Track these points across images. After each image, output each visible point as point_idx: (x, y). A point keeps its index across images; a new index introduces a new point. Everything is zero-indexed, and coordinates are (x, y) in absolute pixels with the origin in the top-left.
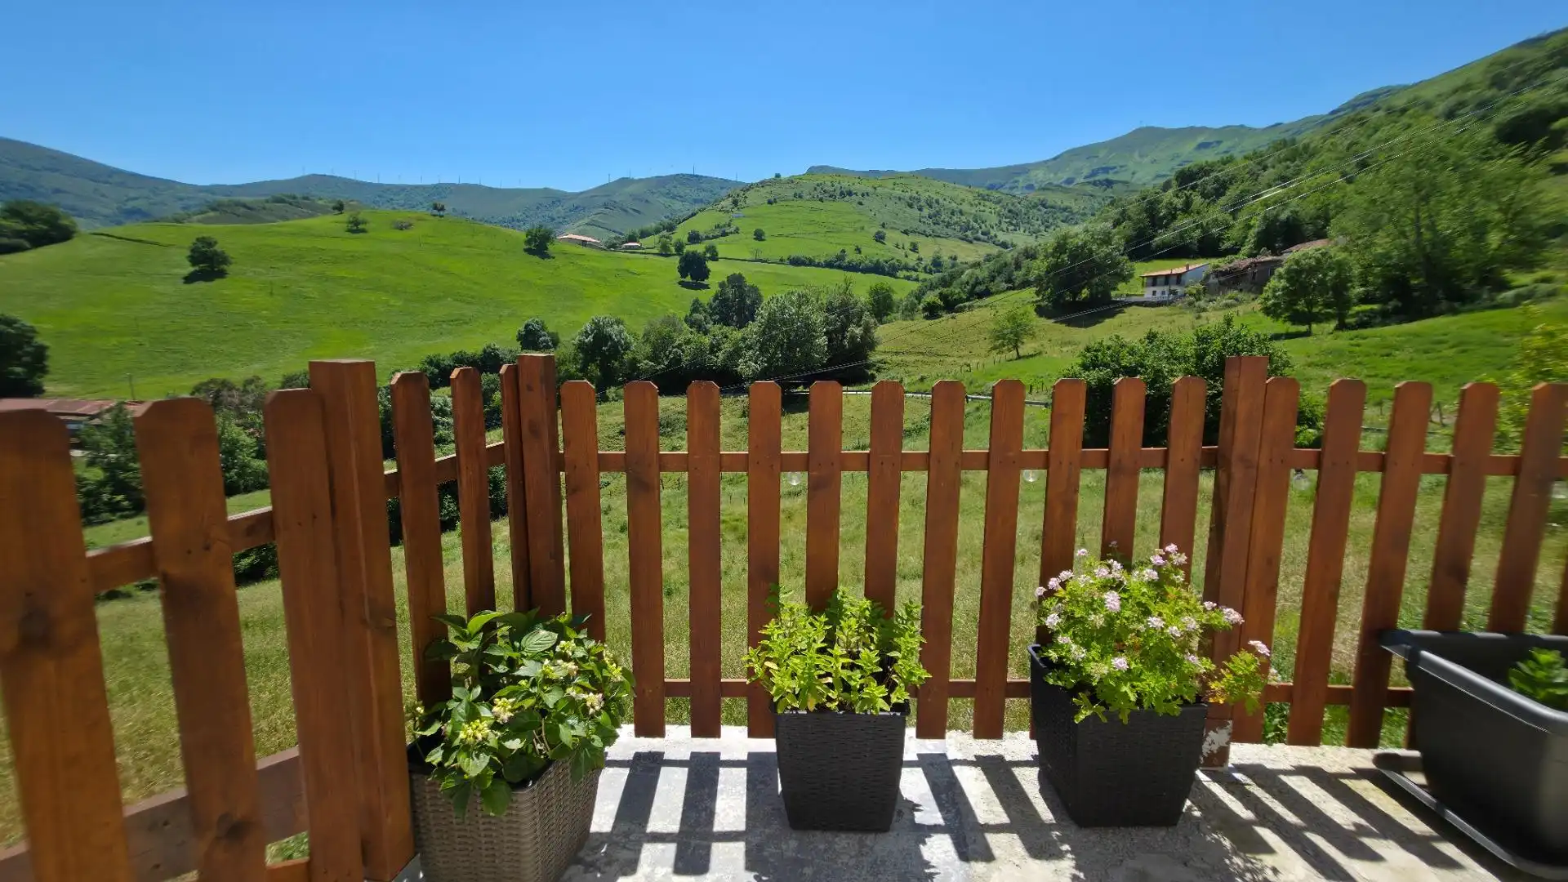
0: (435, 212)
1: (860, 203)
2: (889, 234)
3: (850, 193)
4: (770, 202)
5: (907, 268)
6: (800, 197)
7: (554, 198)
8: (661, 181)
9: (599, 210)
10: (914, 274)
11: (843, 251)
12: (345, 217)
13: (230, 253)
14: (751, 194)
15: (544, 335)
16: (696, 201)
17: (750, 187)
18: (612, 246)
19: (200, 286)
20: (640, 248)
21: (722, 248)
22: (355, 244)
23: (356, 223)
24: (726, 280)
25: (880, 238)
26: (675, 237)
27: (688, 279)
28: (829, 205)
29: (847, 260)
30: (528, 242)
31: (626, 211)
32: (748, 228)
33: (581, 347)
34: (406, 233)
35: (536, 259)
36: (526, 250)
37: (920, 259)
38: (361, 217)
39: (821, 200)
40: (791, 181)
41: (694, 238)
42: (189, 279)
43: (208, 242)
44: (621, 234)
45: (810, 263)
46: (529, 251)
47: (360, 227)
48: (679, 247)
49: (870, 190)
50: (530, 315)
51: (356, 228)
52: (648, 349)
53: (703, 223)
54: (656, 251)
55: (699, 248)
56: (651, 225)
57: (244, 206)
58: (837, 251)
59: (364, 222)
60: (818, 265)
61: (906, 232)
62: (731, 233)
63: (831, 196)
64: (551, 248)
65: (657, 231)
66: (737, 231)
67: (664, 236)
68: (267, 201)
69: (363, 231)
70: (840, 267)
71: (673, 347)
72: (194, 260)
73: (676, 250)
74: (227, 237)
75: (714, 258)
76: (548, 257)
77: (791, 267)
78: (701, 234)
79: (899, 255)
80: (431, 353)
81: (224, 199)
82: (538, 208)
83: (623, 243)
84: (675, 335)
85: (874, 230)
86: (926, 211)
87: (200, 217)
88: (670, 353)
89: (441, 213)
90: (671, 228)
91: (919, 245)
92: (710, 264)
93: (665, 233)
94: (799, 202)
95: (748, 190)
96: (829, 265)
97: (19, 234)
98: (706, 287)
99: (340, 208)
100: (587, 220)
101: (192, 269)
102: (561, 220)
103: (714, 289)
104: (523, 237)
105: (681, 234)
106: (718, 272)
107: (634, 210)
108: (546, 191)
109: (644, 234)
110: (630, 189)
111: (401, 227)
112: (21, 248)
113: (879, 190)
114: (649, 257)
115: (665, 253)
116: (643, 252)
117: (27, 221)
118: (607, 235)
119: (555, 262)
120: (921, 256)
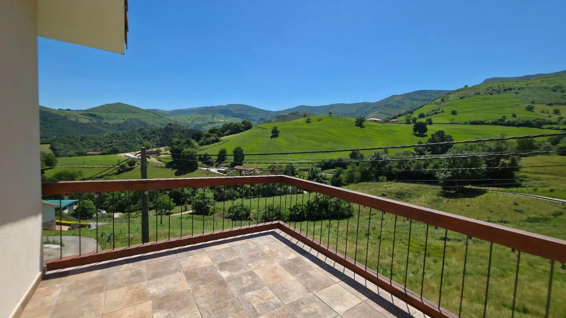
1: (517, 93)
2: (536, 106)
3: (510, 89)
4: (461, 98)
5: (550, 123)
6: (479, 94)
7: (366, 105)
8: (408, 95)
9: (383, 108)
11: (504, 117)
12: (306, 118)
13: (280, 131)
14: (451, 97)
15: (358, 154)
16: (424, 101)
17: (450, 93)
18: (386, 121)
19: (273, 139)
20: (397, 121)
21: (434, 119)
22: (308, 126)
23: (308, 120)
24: (435, 133)
25: (530, 109)
26: (413, 116)
27: (417, 133)
28: (495, 96)
29: (506, 121)
30: (356, 122)
31: (393, 107)
32: (448, 110)
34: (321, 122)
35: (359, 128)
36: (355, 125)
37: (561, 118)
38: (309, 118)
40: (473, 88)
41: (422, 116)
42: (272, 137)
43: (276, 128)
44: (390, 115)
45: (482, 123)
46: (357, 125)
47: (309, 121)
48: (414, 120)
49: (524, 86)
50: (354, 147)
51: (308, 121)
53: (425, 110)
54: (404, 122)
55: (423, 120)
56: (403, 111)
57: (284, 116)
58: (500, 117)
59: (310, 120)
60: (488, 124)
61: (550, 105)
62: (439, 113)
63: (497, 92)
64: (364, 124)
65: (405, 114)
66: (443, 112)
67: (407, 116)
68: (289, 115)
69: (310, 122)
70: (501, 125)
72: (272, 132)
73: (413, 121)
74: (280, 126)
75: (431, 123)
76: (364, 127)
77: (471, 126)
78: (425, 114)
79: (545, 117)
82: (361, 109)
83: (392, 120)
85: (526, 105)
89: (331, 115)
90: (411, 113)
91: (560, 111)
92: (428, 127)
94: (478, 96)
95: (450, 94)
96: (494, 124)
97: (243, 127)
98: (426, 136)
99: (305, 116)
100: (378, 112)
101: (272, 135)
102: (368, 112)
103: (430, 137)
104: (354, 120)
105: (416, 115)
106: (431, 130)
109: (400, 116)
110: (397, 99)
111: (320, 120)
112: (244, 131)
113: (530, 85)
114: (401, 124)
115: (408, 122)
116: (399, 122)
117: (245, 125)
118: (385, 117)
119: (364, 129)
120: (561, 116)
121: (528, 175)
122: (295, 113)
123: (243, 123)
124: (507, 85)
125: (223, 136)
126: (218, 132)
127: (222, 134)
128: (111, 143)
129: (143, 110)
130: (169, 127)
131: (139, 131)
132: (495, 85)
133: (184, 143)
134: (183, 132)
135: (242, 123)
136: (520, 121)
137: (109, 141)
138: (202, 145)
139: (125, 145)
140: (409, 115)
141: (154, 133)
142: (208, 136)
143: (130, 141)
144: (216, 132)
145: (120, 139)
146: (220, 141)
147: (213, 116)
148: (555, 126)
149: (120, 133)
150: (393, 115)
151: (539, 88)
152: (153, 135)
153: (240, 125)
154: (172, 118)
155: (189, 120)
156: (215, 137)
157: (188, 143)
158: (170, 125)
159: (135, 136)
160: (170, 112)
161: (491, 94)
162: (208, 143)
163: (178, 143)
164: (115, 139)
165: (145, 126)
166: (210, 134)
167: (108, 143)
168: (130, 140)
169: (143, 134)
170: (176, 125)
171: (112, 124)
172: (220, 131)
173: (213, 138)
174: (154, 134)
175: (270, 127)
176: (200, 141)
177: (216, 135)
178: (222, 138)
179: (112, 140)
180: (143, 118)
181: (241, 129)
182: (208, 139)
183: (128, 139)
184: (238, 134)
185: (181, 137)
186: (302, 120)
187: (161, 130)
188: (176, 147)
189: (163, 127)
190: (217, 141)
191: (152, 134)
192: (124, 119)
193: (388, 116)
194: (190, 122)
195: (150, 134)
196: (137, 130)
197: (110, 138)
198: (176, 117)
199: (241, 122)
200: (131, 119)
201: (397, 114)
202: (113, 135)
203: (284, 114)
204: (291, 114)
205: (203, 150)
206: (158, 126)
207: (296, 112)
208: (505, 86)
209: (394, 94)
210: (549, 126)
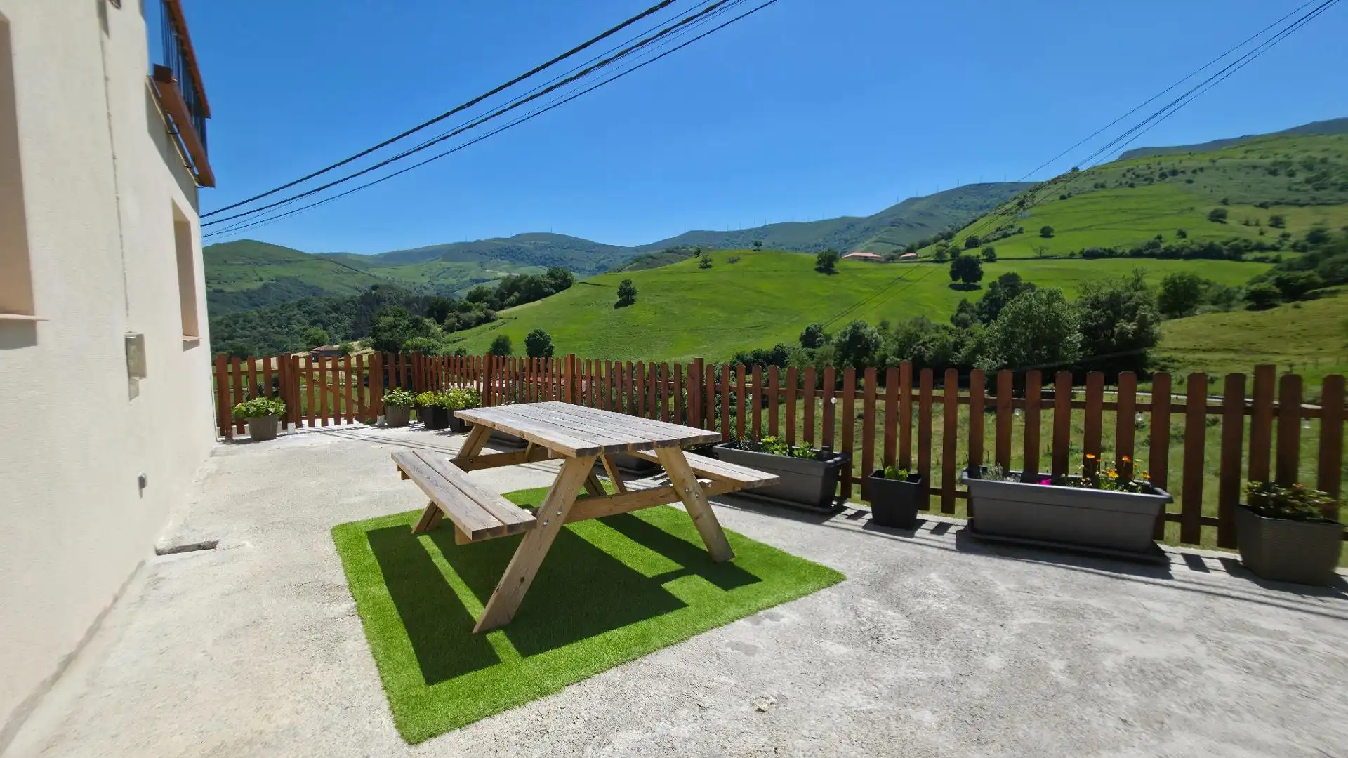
0: (756, 248)
1: (1190, 182)
2: (1232, 210)
3: (1174, 173)
4: (1063, 198)
5: (1260, 247)
6: (1103, 186)
7: (848, 224)
8: (944, 196)
9: (886, 228)
11: (1159, 237)
12: (699, 259)
13: (639, 289)
14: (1040, 196)
15: (820, 336)
16: (981, 208)
17: (1039, 187)
18: (890, 259)
19: (622, 309)
20: (917, 257)
21: (1001, 250)
22: (703, 276)
23: (706, 261)
24: (997, 280)
25: (1218, 217)
26: (951, 244)
27: (960, 282)
28: (1141, 190)
29: (1163, 246)
30: (819, 263)
31: (912, 226)
32: (1033, 226)
33: (840, 346)
34: (734, 266)
35: (824, 275)
36: (816, 270)
37: (1285, 236)
38: (708, 258)
40: (1091, 172)
41: (972, 243)
42: (617, 306)
43: (627, 283)
44: (901, 245)
45: (1110, 254)
46: (819, 270)
47: (709, 264)
48: (955, 252)
49: (1204, 165)
50: (812, 320)
51: (706, 265)
52: (895, 346)
53: (981, 230)
54: (932, 259)
55: (974, 252)
56: (931, 235)
57: (652, 257)
58: (1150, 237)
59: (711, 261)
60: (1122, 255)
61: (1263, 206)
62: (1014, 234)
63: (1146, 180)
64: (836, 266)
65: (936, 241)
66: (1020, 231)
67: (940, 246)
68: (663, 253)
69: (710, 266)
70: (1152, 256)
71: (918, 345)
72: (620, 294)
73: (952, 256)
74: (637, 278)
75: (991, 258)
76: (834, 273)
77: (1084, 260)
78: (980, 238)
79: (1252, 234)
80: (739, 351)
81: (642, 254)
82: (836, 234)
83: (901, 254)
84: (922, 334)
85: (1209, 209)
86: (1301, 177)
87: (629, 267)
88: (914, 349)
89: (759, 248)
90: (949, 236)
91: (1287, 218)
92: (985, 267)
94: (1103, 192)
95: (1038, 189)
96: (1137, 254)
97: (552, 286)
98: (978, 288)
99: (698, 253)
100: (874, 238)
101: (618, 300)
102: (854, 241)
103: (985, 289)
104: (814, 257)
105: (959, 241)
106: (991, 273)
107: (917, 225)
108: (843, 219)
109: (923, 245)
110: (916, 207)
111: (733, 261)
112: (552, 294)
113: (1221, 162)
114: (922, 265)
115: (940, 259)
116: (919, 260)
117: (556, 279)
118: (888, 249)
119: (837, 277)
120: (1287, 230)
121: (1179, 355)
122: (677, 248)
123: (551, 275)
124: (1167, 164)
125: (502, 308)
126: (489, 297)
127: (500, 303)
128: (231, 338)
129: (309, 255)
130: (373, 292)
131: (299, 305)
132: (1141, 165)
133: (408, 328)
134: (408, 303)
135: (548, 274)
136: (1193, 247)
137: (226, 335)
138: (450, 329)
139: (265, 340)
140: (943, 242)
141: (336, 309)
142: (466, 309)
143: (278, 333)
144: (485, 298)
145: (254, 328)
146: (493, 320)
147: (482, 265)
148: (1272, 255)
149: (253, 313)
150: (908, 245)
151: (1239, 168)
152: (334, 315)
153: (543, 280)
154: (382, 274)
155: (423, 275)
156: (482, 310)
157: (417, 327)
158: (375, 288)
159: (289, 319)
160: (373, 258)
161: (1132, 186)
162: (467, 326)
163: (392, 327)
164: (242, 329)
165: (314, 294)
166: (471, 304)
167: (224, 339)
168: (280, 330)
169: (310, 313)
170: (389, 287)
171: (232, 293)
172: (495, 296)
173: (476, 313)
174: (336, 313)
175: (615, 281)
176: (447, 322)
177: (485, 305)
178: (500, 313)
179: (235, 331)
180: (308, 275)
181: (546, 290)
182: (465, 316)
183: (273, 328)
184: (538, 303)
185: (401, 314)
186: (692, 262)
187: (353, 302)
188: (385, 336)
189: (359, 295)
190: (488, 319)
191: (331, 313)
192: (261, 280)
193: (895, 248)
194: (425, 281)
195: (328, 313)
196: (293, 304)
197: (227, 326)
198: (390, 270)
199: (545, 273)
200: (278, 279)
201: (916, 241)
202: (235, 319)
203: (652, 253)
204: (669, 251)
205: (454, 342)
206: (347, 294)
207: (680, 247)
208: (1163, 165)
209: (914, 195)
210: (1258, 254)
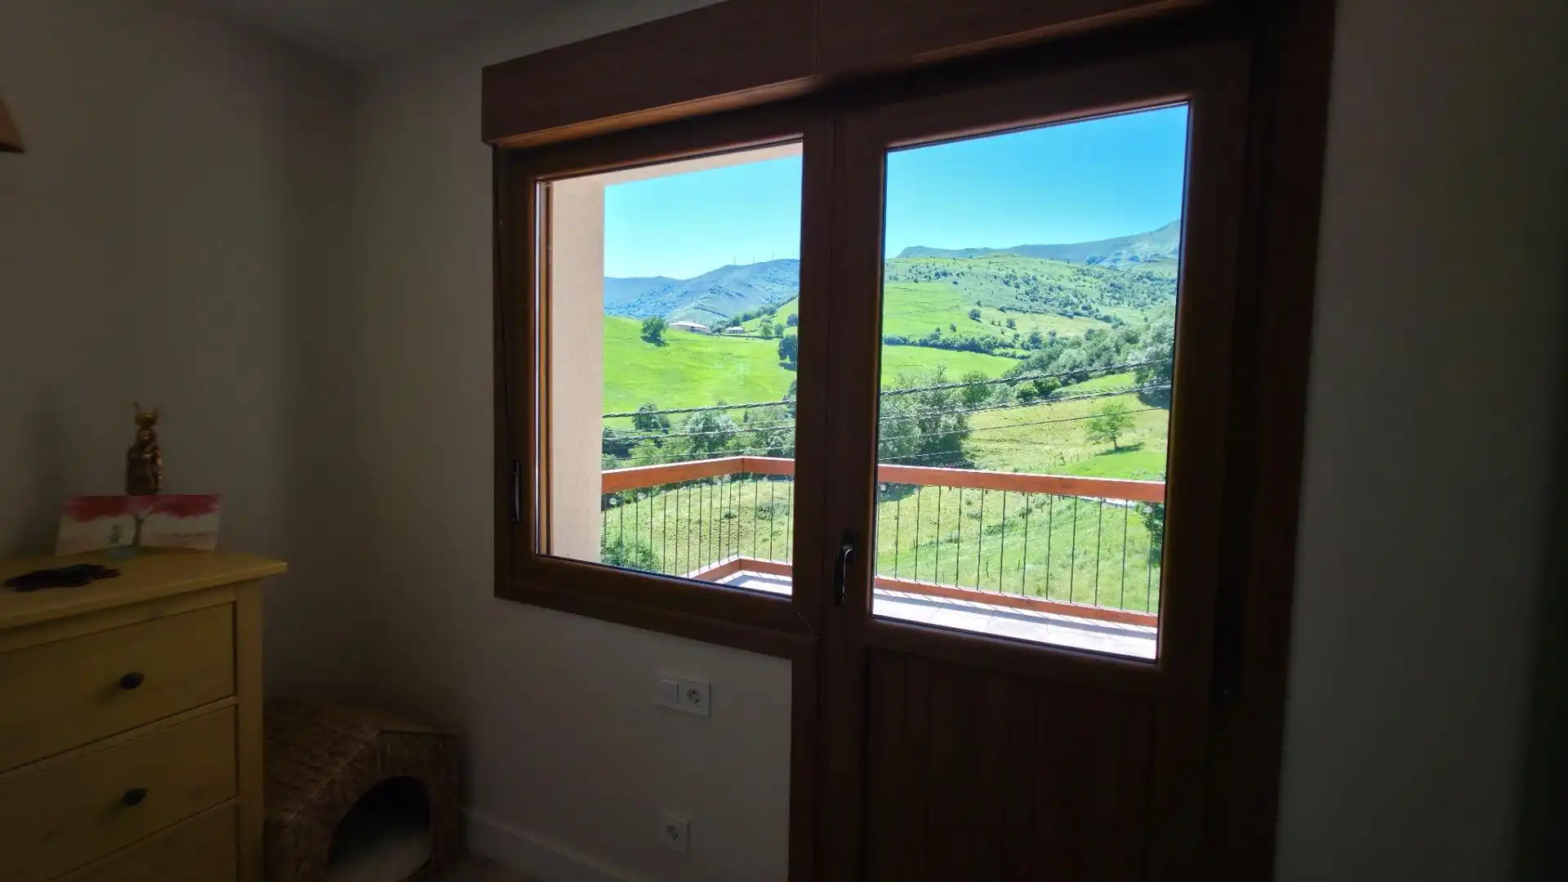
1: (955, 283)
2: (983, 311)
3: (945, 274)
5: (1003, 345)
6: (896, 279)
7: (665, 285)
8: (762, 266)
9: (706, 295)
10: (1010, 351)
11: (938, 330)
15: (656, 417)
18: (718, 331)
20: (743, 332)
25: (975, 316)
26: (776, 321)
27: (787, 362)
28: (923, 285)
29: (942, 338)
30: (645, 330)
31: (731, 295)
35: (651, 346)
36: (643, 338)
37: (1017, 336)
39: (916, 281)
41: (793, 320)
44: (724, 316)
45: (905, 342)
46: (645, 338)
48: (779, 330)
49: (965, 270)
50: (644, 399)
54: (757, 334)
56: (752, 309)
58: (932, 330)
60: (913, 344)
61: (1002, 309)
63: (925, 277)
64: (664, 336)
65: (759, 315)
67: (764, 321)
70: (935, 346)
71: (775, 435)
73: (776, 333)
76: (661, 343)
79: (995, 332)
82: (651, 294)
83: (727, 326)
85: (969, 309)
86: (1024, 288)
88: (772, 440)
90: (772, 312)
91: (1016, 322)
93: (766, 316)
96: (924, 344)
100: (693, 305)
102: (671, 307)
104: (639, 325)
105: (781, 317)
107: (738, 294)
108: (659, 280)
109: (746, 318)
110: (735, 275)
113: (974, 270)
114: (750, 341)
115: (766, 336)
116: (746, 335)
118: (713, 320)
119: (667, 349)
120: (1018, 332)
121: (982, 445)
124: (940, 265)
136: (962, 340)
150: (732, 317)
151: (986, 276)
193: (719, 318)
201: (740, 314)
